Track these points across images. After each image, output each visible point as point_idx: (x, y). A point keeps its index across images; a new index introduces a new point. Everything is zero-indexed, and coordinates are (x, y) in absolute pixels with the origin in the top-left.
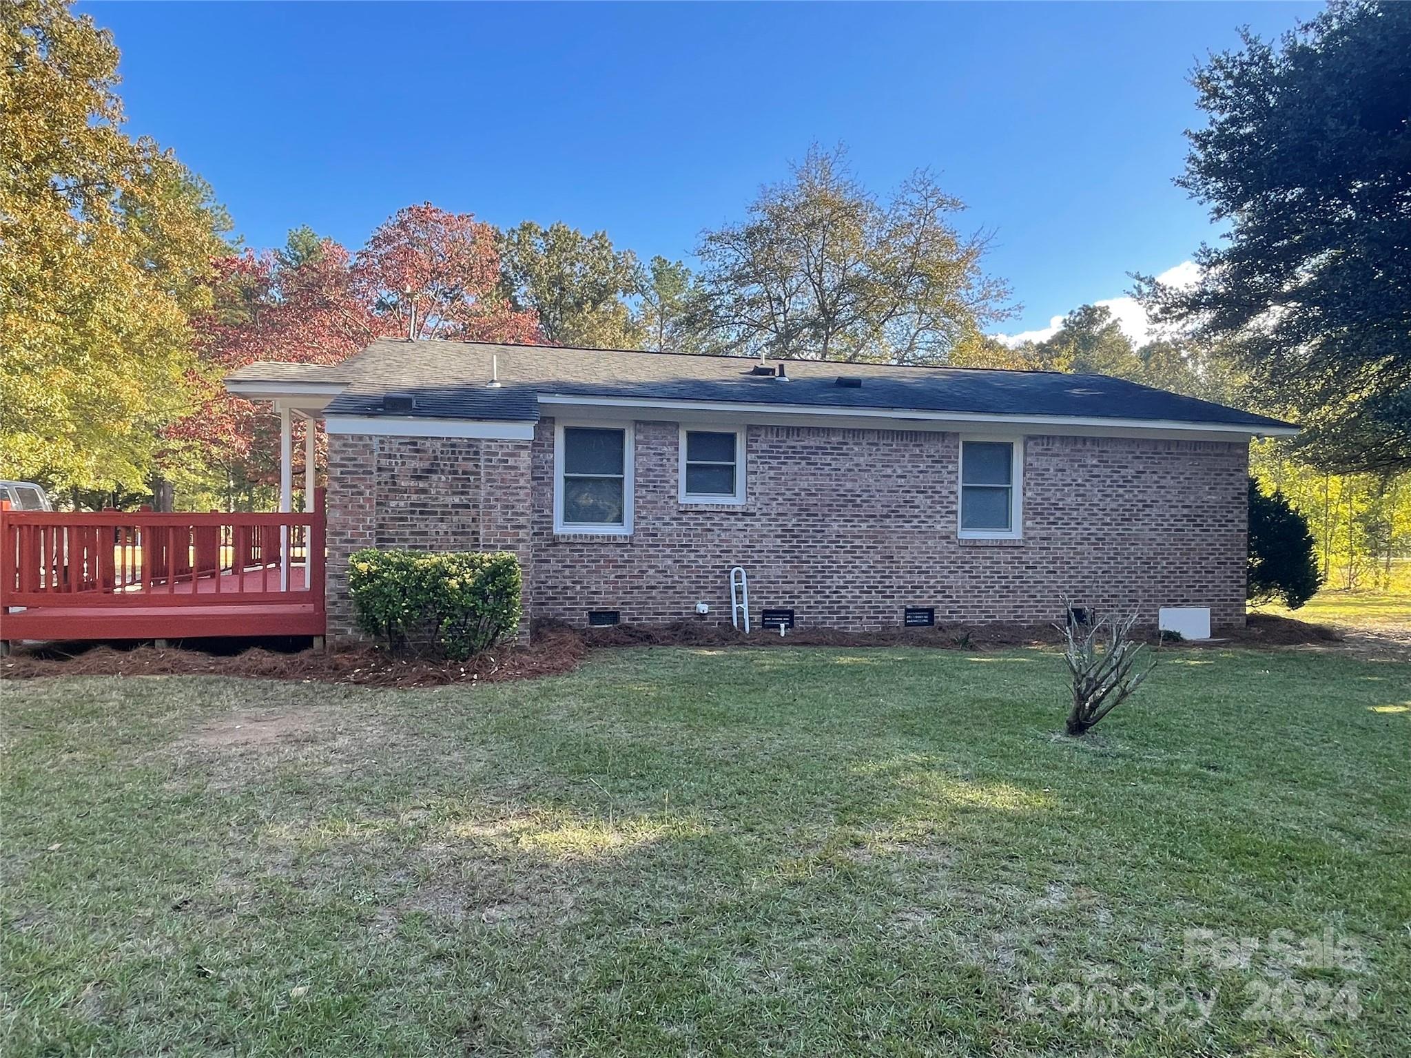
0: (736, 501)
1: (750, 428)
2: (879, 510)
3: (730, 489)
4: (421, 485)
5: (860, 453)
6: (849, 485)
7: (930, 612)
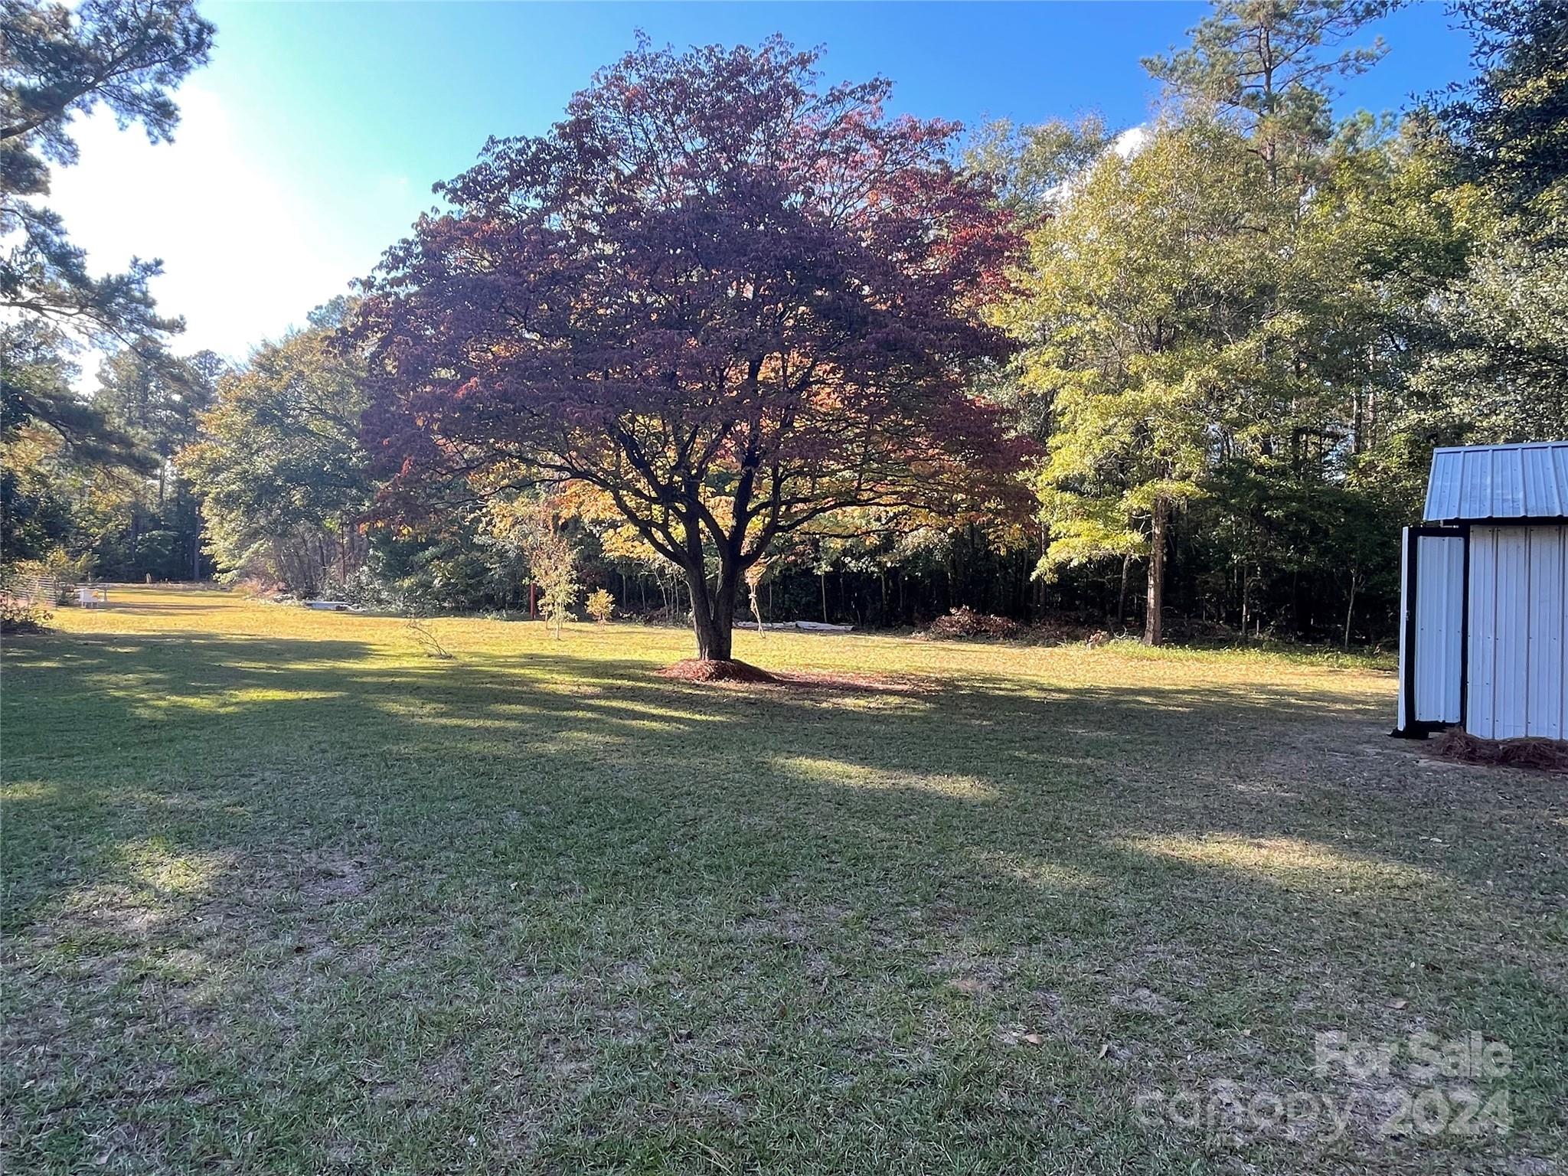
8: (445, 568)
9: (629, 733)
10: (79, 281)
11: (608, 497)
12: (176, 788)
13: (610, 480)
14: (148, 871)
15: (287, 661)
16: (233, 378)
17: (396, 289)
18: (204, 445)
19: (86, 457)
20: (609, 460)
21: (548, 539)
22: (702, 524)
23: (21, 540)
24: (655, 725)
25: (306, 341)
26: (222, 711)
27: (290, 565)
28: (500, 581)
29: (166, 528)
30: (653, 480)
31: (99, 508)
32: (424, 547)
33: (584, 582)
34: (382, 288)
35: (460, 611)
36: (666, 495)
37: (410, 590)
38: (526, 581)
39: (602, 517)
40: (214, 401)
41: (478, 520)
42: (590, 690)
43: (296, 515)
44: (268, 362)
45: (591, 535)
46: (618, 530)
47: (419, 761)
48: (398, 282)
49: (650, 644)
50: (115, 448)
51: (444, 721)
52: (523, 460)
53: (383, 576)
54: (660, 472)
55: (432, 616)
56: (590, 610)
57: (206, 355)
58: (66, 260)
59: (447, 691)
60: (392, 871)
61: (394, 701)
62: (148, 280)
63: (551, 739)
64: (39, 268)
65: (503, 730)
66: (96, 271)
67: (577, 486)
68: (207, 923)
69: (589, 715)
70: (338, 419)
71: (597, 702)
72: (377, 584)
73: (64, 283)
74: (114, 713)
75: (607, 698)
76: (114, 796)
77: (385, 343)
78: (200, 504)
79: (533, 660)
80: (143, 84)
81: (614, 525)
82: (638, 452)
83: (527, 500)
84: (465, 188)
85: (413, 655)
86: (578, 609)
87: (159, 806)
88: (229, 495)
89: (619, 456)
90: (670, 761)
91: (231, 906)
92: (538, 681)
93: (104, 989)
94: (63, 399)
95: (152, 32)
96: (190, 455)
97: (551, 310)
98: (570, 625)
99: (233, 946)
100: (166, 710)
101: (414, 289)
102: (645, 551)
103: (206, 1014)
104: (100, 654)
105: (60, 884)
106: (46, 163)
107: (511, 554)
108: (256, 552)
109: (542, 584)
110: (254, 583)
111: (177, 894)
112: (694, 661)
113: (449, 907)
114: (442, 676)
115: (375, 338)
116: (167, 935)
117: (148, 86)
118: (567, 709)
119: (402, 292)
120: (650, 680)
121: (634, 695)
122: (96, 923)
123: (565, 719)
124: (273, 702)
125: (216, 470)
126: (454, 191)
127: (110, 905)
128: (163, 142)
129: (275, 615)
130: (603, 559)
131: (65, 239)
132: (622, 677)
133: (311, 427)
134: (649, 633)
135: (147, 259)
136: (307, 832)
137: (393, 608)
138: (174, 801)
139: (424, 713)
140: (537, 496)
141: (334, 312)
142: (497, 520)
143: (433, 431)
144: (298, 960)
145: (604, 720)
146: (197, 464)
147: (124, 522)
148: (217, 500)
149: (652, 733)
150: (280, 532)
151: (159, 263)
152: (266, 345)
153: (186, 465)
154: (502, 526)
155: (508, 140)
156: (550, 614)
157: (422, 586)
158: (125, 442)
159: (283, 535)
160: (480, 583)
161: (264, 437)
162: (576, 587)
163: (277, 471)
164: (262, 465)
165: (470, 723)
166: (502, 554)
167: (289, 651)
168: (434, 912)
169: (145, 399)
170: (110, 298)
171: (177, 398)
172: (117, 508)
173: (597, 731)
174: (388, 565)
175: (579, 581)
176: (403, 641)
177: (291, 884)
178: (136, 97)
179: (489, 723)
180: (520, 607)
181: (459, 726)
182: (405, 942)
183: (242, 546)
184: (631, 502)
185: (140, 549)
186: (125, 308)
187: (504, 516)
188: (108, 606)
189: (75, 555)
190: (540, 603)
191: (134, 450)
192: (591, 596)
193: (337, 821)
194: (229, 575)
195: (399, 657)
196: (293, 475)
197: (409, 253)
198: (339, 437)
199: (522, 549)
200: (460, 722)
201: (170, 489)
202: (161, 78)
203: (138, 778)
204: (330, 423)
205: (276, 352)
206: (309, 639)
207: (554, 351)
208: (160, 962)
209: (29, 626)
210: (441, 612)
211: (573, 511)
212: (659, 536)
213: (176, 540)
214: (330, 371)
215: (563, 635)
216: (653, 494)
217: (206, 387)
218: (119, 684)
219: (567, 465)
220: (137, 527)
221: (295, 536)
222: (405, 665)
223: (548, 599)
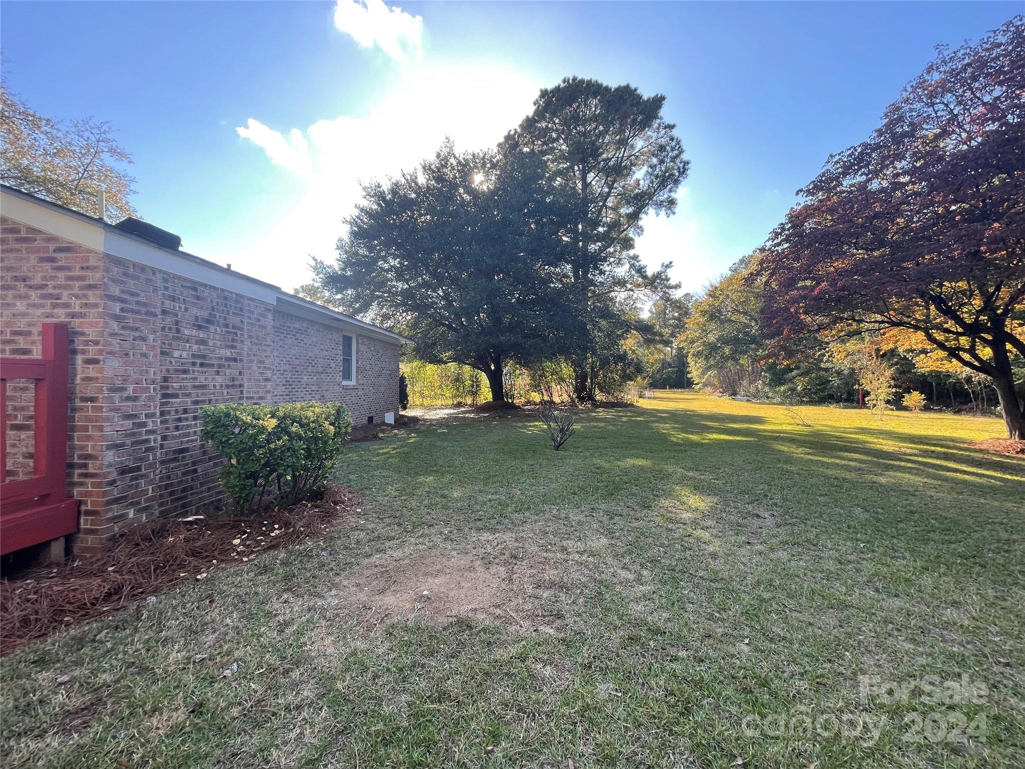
8: (804, 381)
9: (946, 479)
10: (645, 277)
11: (921, 335)
12: (691, 469)
13: (922, 325)
14: (685, 498)
15: (727, 423)
16: (698, 304)
17: (777, 248)
18: (688, 332)
19: (649, 342)
20: (920, 312)
21: (873, 363)
22: (1009, 346)
23: (629, 374)
24: (966, 477)
25: (729, 281)
26: (703, 441)
27: (725, 381)
28: (838, 387)
29: (674, 367)
30: (959, 321)
31: (651, 361)
32: (792, 370)
33: (900, 387)
34: (770, 249)
35: (812, 402)
36: (973, 330)
37: (784, 392)
38: (856, 387)
39: (914, 347)
40: (690, 314)
41: (824, 355)
42: (909, 451)
43: (727, 359)
44: (713, 293)
45: (905, 358)
46: (928, 355)
47: (798, 474)
48: (779, 244)
49: (959, 427)
50: (657, 338)
51: (810, 457)
52: (854, 320)
53: (770, 385)
54: (966, 315)
55: (797, 405)
56: (905, 404)
57: (687, 295)
58: (640, 271)
59: (811, 443)
60: (790, 521)
61: (781, 445)
62: (668, 271)
63: (882, 475)
64: (633, 276)
65: (847, 465)
66: (650, 273)
67: (895, 331)
68: (709, 523)
69: (910, 465)
70: (745, 313)
71: (916, 458)
72: (767, 389)
73: (640, 279)
74: (663, 439)
75: (924, 457)
76: (670, 469)
77: (772, 275)
78: (687, 357)
79: (863, 431)
80: (663, 196)
81: (924, 352)
82: (946, 305)
83: (855, 342)
84: (815, 187)
85: (789, 424)
86: (896, 402)
87: (686, 475)
88: (698, 352)
89: (928, 309)
90: (982, 501)
91: (718, 518)
92: (868, 442)
93: (677, 536)
94: (640, 322)
95: (667, 174)
96: (683, 338)
97: (873, 234)
98: (890, 412)
99: (720, 534)
100: (682, 439)
101: (786, 246)
102: (954, 367)
103: (714, 556)
104: (656, 416)
105: (657, 496)
106: (634, 238)
107: (846, 372)
108: (710, 376)
109: (868, 388)
110: (709, 389)
111: (697, 509)
112: (1004, 439)
113: (822, 545)
114: (806, 435)
115: (766, 274)
116: (695, 523)
117: (666, 196)
118: (892, 460)
119: (779, 249)
120: (961, 449)
121: (947, 457)
122: (671, 512)
123: (890, 465)
124: (723, 440)
125: (693, 342)
126: (808, 191)
127: (674, 507)
128: (672, 215)
129: (719, 403)
130: (915, 373)
131: (640, 263)
132: (935, 445)
133: (732, 318)
134: (959, 420)
135: (667, 262)
136: (747, 496)
137: (775, 401)
138: (691, 474)
139: (799, 452)
140: (863, 339)
141: (741, 264)
142: (835, 354)
143: (800, 314)
144: (749, 547)
145: (921, 469)
146: (685, 341)
147: (658, 366)
148: (693, 355)
149: (965, 482)
150: (719, 366)
151: (671, 263)
152: (712, 286)
153: (682, 341)
154: (838, 357)
155: (842, 152)
156: (875, 405)
157: (791, 390)
158: (661, 335)
159: (722, 367)
160: (825, 388)
161: (713, 326)
162: (894, 390)
163: (718, 340)
164: (712, 338)
165: (825, 460)
166: (839, 373)
167: (727, 419)
168: (814, 545)
169: (665, 317)
170: (654, 281)
171: (676, 314)
172: (656, 361)
173: (916, 474)
174: (771, 380)
175: (896, 386)
176: (782, 417)
177: (742, 515)
178: (662, 202)
179: (838, 461)
180: (852, 401)
181: (819, 461)
182: (799, 554)
183: (704, 373)
184: (940, 336)
185: (665, 376)
186: (659, 283)
187: (840, 352)
188: (655, 398)
189: (644, 378)
190: (866, 399)
191: (664, 338)
192: (906, 395)
193: (760, 494)
194: (699, 386)
195: (781, 424)
196: (725, 341)
197: (783, 229)
198: (746, 321)
199: (853, 370)
200: (819, 458)
201: (674, 351)
202: (670, 191)
203: (677, 464)
204: (742, 315)
205: (716, 288)
206: (736, 414)
207: (876, 257)
208: (694, 532)
209: (632, 405)
210: (802, 403)
211: (891, 346)
212: (966, 357)
213: (677, 372)
214: (741, 292)
215: (884, 418)
216: (960, 330)
217: (687, 309)
218: (665, 428)
219: (886, 319)
220: (663, 368)
221: (726, 368)
222: (784, 428)
223: (872, 396)
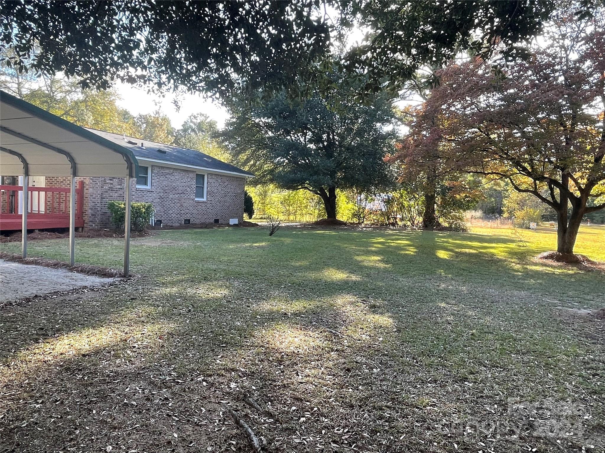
0: (148, 187)
1: (152, 166)
2: (180, 192)
3: (146, 184)
4: (111, 182)
5: (177, 175)
6: (174, 184)
7: (189, 220)
